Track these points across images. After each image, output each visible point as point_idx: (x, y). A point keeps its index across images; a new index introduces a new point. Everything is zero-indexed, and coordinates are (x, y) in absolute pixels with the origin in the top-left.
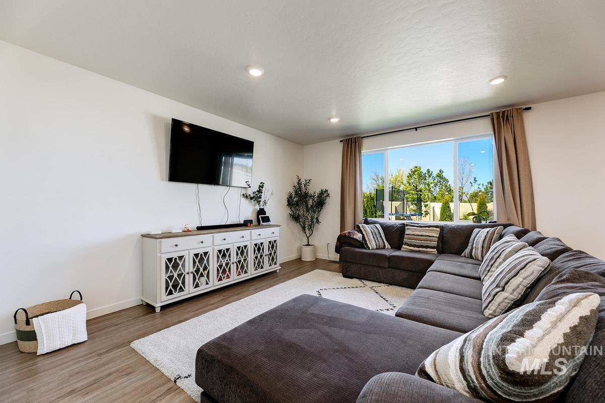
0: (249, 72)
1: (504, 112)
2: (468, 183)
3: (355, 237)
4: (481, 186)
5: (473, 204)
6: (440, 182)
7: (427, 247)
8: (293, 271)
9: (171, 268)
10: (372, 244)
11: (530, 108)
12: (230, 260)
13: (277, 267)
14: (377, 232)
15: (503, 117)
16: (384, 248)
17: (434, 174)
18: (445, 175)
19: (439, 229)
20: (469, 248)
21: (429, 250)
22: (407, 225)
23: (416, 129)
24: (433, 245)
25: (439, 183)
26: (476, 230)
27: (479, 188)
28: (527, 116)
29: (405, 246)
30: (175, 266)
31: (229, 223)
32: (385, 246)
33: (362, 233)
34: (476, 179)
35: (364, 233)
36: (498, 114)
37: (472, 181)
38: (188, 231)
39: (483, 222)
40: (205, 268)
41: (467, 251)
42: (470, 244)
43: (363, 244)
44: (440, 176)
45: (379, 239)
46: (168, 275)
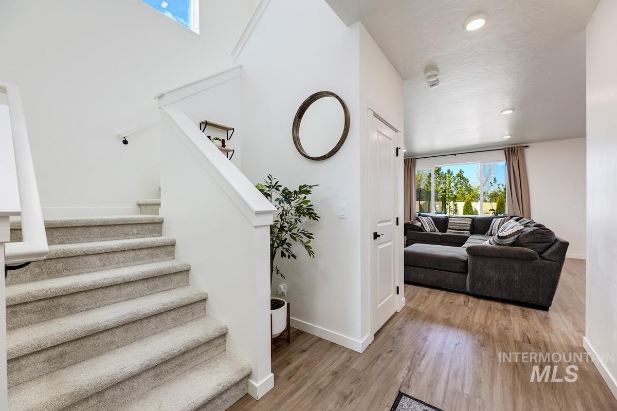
1: (512, 148)
2: (488, 182)
3: (416, 225)
4: (500, 186)
5: (493, 203)
6: (460, 181)
7: (464, 230)
10: (428, 229)
11: (528, 146)
14: (430, 221)
15: (512, 151)
16: (435, 231)
17: (455, 175)
18: (465, 175)
19: (471, 219)
20: (490, 229)
21: (465, 232)
22: (450, 217)
23: (455, 155)
24: (467, 229)
25: (459, 183)
26: (494, 220)
27: (498, 188)
28: (526, 150)
29: (450, 230)
32: (435, 230)
33: (420, 222)
34: (496, 179)
35: (422, 222)
36: (508, 148)
37: (492, 181)
39: (499, 215)
41: (489, 231)
42: (491, 228)
43: (421, 229)
44: (460, 176)
45: (432, 226)
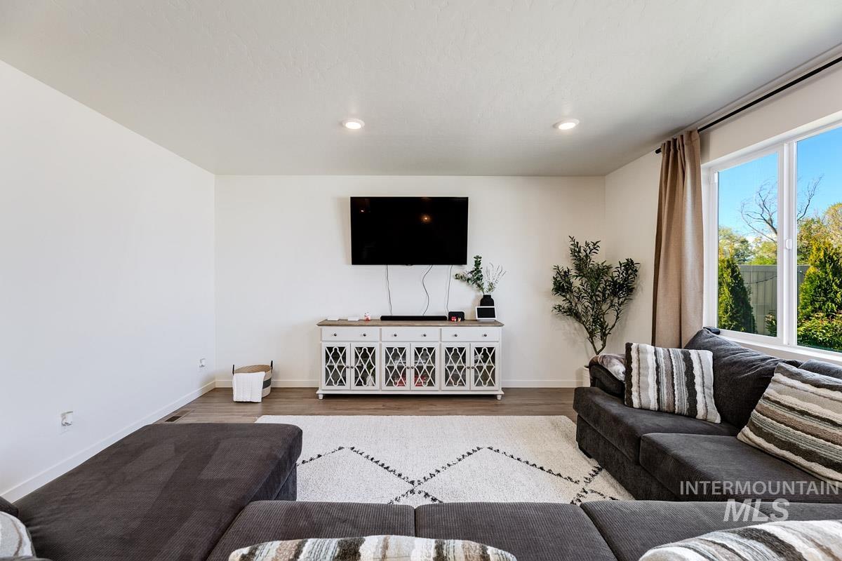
0: (346, 127)
3: (610, 369)
8: (540, 404)
9: (331, 358)
12: (405, 363)
13: (497, 390)
30: (336, 357)
31: (428, 314)
38: (367, 320)
40: (370, 367)
43: (621, 390)
46: (328, 364)
